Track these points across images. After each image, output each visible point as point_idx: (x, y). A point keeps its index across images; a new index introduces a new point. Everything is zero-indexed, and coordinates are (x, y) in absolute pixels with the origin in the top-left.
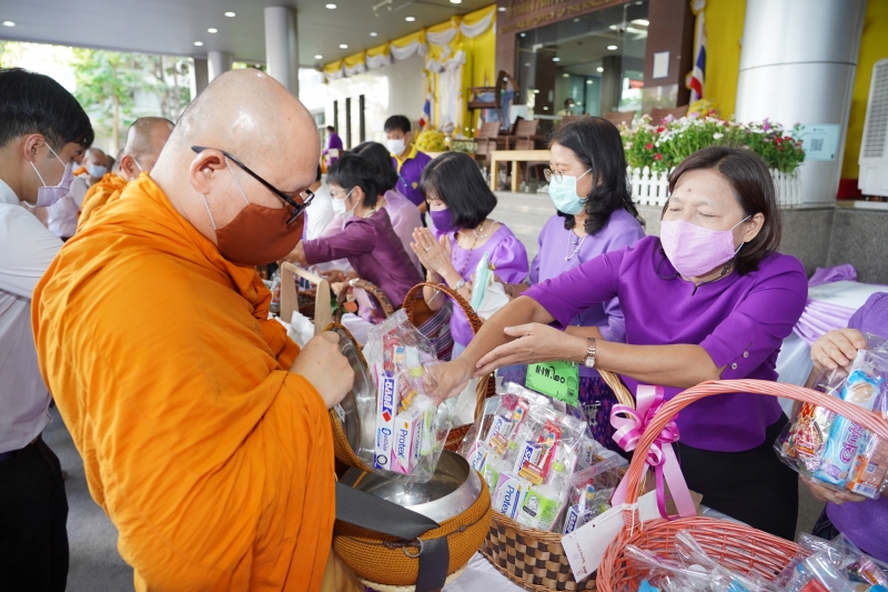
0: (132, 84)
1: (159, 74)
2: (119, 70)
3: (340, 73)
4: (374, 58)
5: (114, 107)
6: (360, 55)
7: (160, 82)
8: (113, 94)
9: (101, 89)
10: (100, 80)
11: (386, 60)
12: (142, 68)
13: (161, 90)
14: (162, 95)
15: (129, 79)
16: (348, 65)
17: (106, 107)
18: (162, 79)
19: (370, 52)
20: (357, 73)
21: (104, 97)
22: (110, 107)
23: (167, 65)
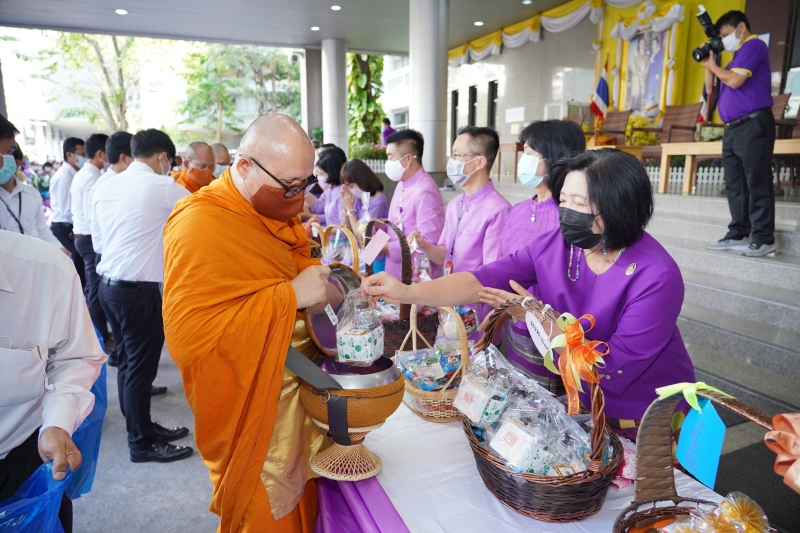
0: (234, 90)
1: (258, 80)
2: (224, 79)
3: (464, 58)
4: (515, 36)
5: (219, 112)
6: (495, 34)
7: (259, 86)
8: (218, 101)
9: (209, 96)
10: (207, 87)
11: (535, 37)
12: (244, 75)
13: (260, 94)
14: (262, 98)
16: (475, 48)
17: (212, 112)
18: (261, 84)
19: (507, 30)
20: (488, 57)
21: (210, 103)
22: (215, 112)
23: (266, 71)
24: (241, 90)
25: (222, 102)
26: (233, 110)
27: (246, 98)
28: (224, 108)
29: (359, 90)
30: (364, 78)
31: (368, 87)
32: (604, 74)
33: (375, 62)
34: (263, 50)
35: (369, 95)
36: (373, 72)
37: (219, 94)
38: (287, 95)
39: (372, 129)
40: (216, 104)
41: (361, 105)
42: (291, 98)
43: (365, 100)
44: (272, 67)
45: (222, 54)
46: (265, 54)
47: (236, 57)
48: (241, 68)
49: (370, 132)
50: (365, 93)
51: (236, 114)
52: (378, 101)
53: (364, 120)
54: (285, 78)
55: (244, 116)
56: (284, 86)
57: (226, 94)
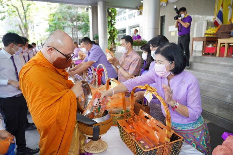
0: (64, 25)
2: (60, 21)
7: (72, 23)
8: (59, 28)
9: (56, 27)
10: (55, 24)
12: (67, 20)
13: (72, 26)
14: (73, 27)
15: (63, 24)
18: (72, 22)
21: (56, 29)
23: (74, 19)
24: (66, 25)
27: (68, 27)
29: (109, 22)
30: (110, 18)
31: (111, 21)
32: (221, 9)
33: (113, 12)
34: (73, 11)
35: (111, 24)
36: (113, 16)
37: (59, 26)
38: (80, 26)
39: (113, 36)
41: (109, 27)
42: (82, 27)
43: (110, 26)
44: (76, 17)
45: (60, 13)
46: (74, 12)
47: (64, 14)
48: (66, 17)
49: (112, 37)
50: (110, 23)
52: (114, 26)
53: (110, 32)
54: (80, 21)
56: (79, 23)
57: (61, 26)
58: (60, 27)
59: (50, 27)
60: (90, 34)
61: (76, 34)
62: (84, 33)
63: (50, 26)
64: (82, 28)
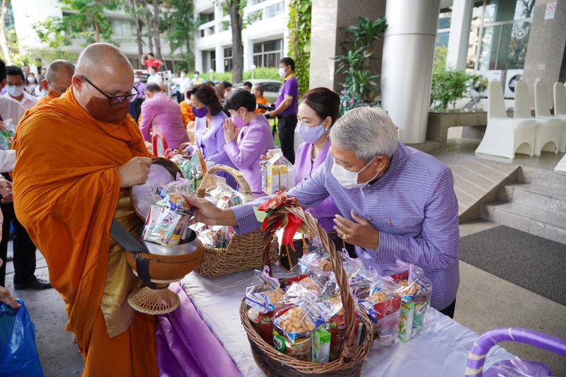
24: (121, 12)
25: (98, 24)
26: (111, 33)
27: (122, 20)
28: (100, 32)
37: (96, 14)
40: (92, 26)
42: (168, 22)
51: (113, 37)
55: (121, 40)
56: (161, 12)
57: (102, 16)
58: (99, 17)
59: (66, 17)
60: (193, 47)
61: (154, 43)
62: (176, 41)
63: (64, 14)
64: (170, 25)
